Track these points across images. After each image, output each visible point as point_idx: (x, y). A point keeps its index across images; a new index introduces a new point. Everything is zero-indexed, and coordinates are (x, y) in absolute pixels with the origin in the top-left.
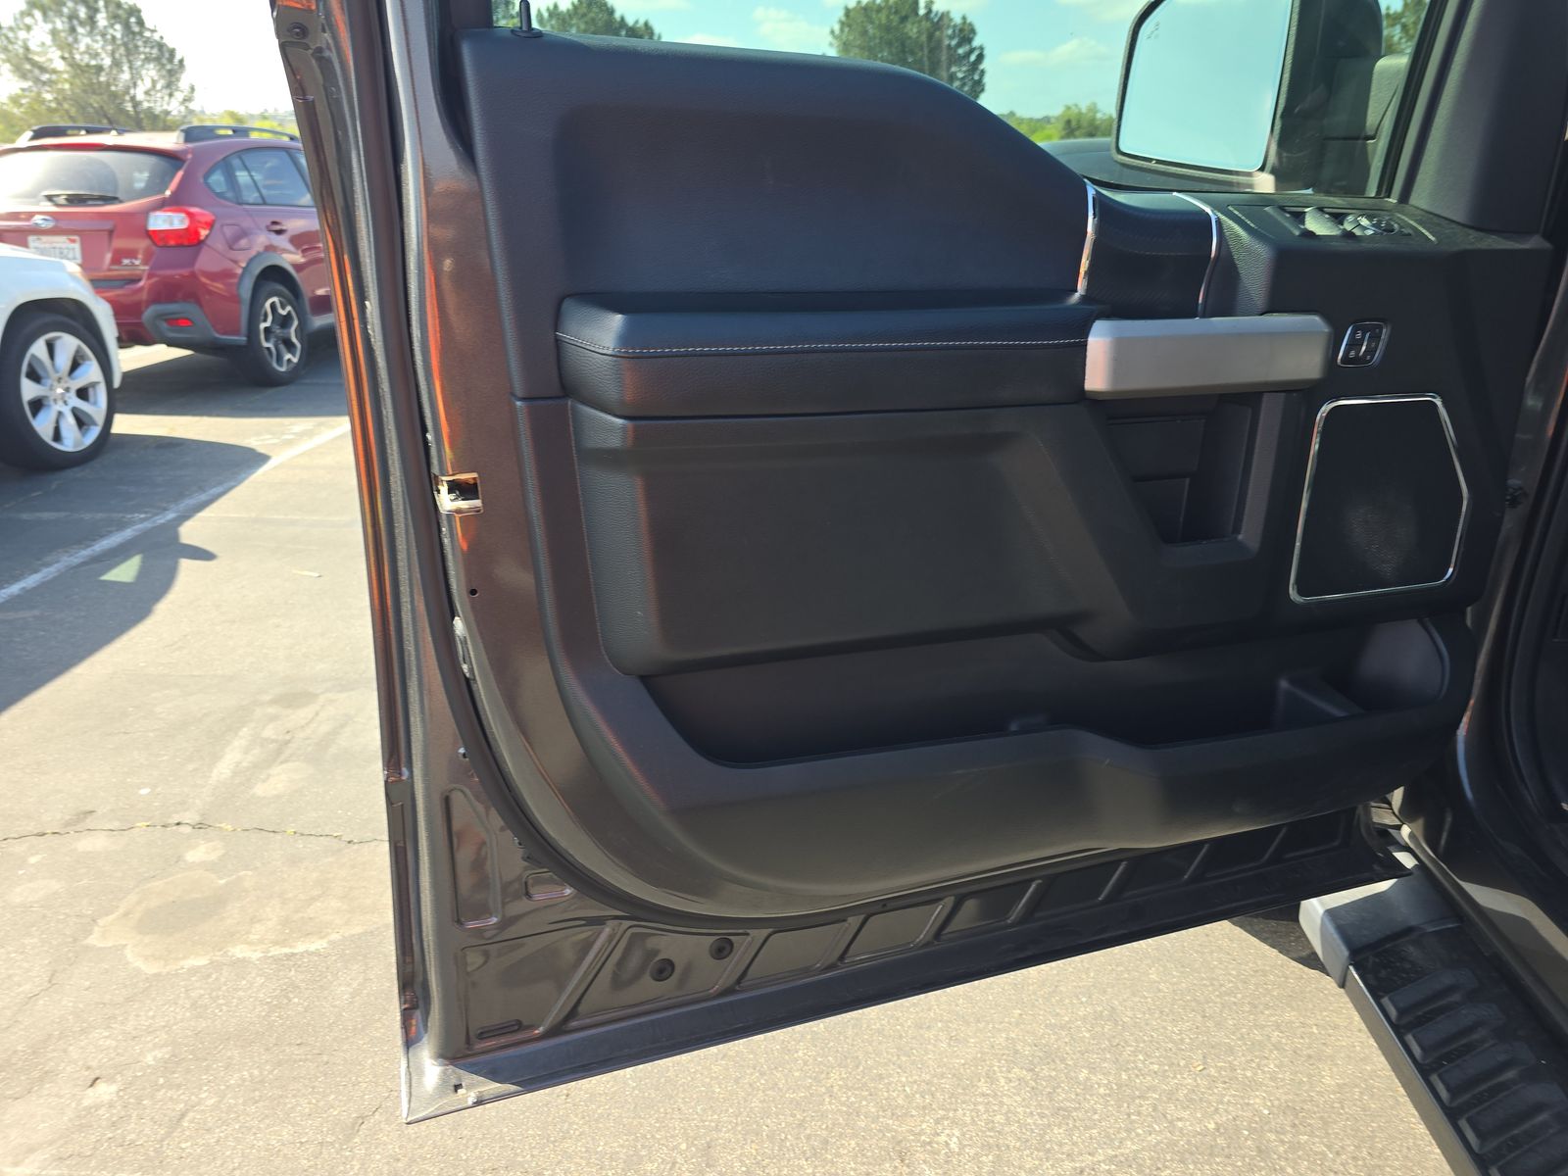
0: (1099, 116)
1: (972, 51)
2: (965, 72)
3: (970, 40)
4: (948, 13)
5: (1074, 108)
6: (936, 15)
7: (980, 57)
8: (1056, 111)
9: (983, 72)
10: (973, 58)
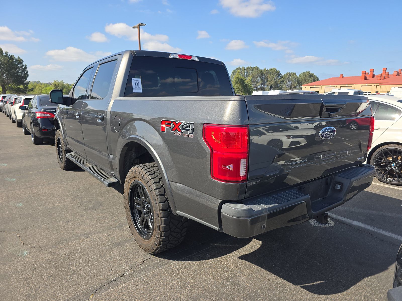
0: (64, 83)
1: (23, 66)
2: (21, 71)
3: (22, 63)
4: (13, 55)
5: (57, 81)
6: (9, 55)
7: (26, 68)
8: (52, 82)
9: (27, 72)
10: (23, 68)
